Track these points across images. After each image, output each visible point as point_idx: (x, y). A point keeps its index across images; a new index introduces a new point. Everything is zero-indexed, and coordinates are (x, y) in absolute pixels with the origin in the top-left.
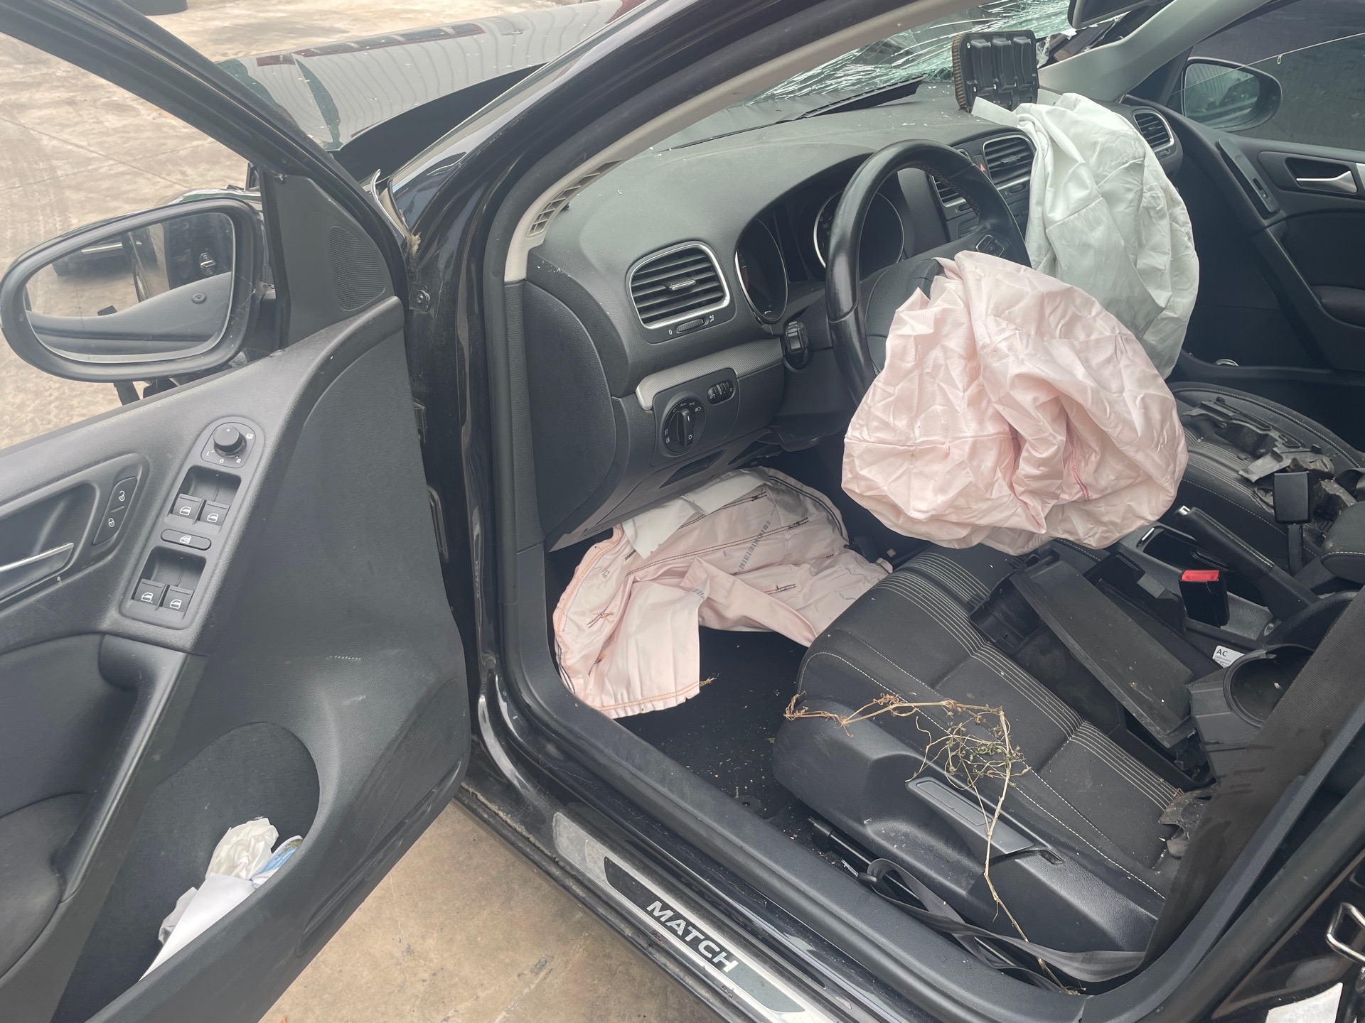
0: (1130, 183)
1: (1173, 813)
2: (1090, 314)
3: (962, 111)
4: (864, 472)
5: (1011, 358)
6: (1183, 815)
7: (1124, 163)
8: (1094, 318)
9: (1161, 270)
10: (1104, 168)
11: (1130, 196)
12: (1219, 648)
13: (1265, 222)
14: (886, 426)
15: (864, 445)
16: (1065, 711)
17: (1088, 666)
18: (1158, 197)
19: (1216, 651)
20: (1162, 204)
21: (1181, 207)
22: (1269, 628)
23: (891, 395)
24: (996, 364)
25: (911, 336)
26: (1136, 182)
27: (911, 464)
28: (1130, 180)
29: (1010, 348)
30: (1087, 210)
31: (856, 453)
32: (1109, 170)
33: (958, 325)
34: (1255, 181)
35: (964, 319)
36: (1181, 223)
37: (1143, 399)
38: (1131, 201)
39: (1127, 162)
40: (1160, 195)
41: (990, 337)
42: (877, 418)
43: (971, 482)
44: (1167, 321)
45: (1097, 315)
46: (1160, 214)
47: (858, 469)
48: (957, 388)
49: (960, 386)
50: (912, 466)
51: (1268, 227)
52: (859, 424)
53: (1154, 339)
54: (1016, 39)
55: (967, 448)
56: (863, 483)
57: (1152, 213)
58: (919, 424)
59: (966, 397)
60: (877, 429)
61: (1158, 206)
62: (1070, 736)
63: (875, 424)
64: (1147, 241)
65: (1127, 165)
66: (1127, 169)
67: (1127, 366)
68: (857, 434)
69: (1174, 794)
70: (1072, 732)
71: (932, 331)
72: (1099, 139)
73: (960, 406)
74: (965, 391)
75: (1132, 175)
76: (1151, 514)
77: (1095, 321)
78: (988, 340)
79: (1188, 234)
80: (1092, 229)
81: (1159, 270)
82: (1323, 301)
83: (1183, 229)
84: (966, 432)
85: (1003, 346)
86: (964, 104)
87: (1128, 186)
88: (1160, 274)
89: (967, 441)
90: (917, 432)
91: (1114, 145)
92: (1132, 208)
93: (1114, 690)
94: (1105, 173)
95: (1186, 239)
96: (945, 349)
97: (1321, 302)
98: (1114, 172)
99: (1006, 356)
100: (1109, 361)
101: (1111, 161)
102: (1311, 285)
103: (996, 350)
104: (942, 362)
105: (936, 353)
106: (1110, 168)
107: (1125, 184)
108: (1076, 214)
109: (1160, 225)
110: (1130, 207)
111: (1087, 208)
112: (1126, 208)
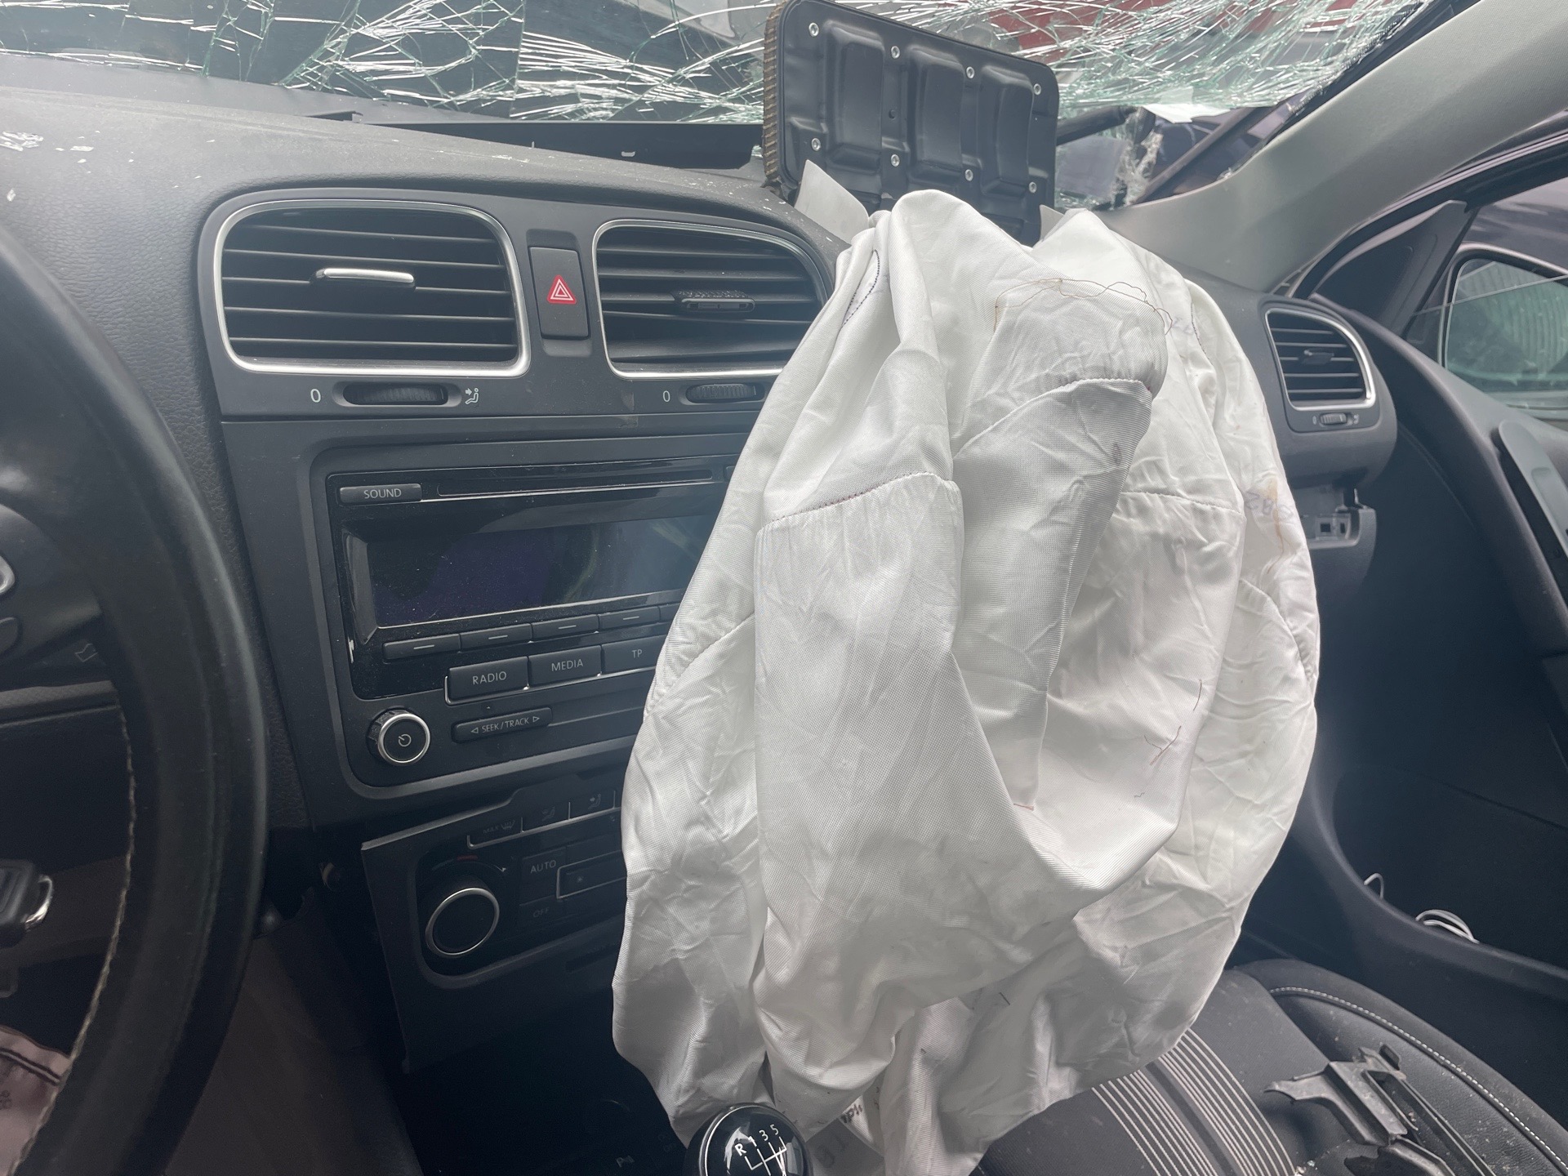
0: (1071, 448)
3: (767, 190)
7: (1067, 382)
9: (1161, 740)
10: (1005, 385)
11: (1059, 488)
18: (1217, 517)
20: (1228, 536)
21: (1295, 559)
28: (1072, 439)
30: (864, 500)
32: (1016, 395)
36: (1284, 601)
38: (1057, 507)
39: (1074, 378)
40: (1223, 511)
44: (1172, 894)
46: (1211, 567)
53: (1120, 944)
54: (990, 69)
57: (1184, 559)
61: (1211, 541)
64: (1151, 636)
65: (1072, 389)
66: (1067, 399)
72: (1012, 297)
75: (1082, 425)
79: (1300, 640)
80: (865, 567)
81: (1152, 738)
83: (1287, 625)
86: (776, 174)
87: (1061, 456)
88: (1157, 752)
91: (1045, 318)
92: (1058, 528)
94: (1004, 402)
95: (1291, 653)
98: (1031, 403)
101: (1028, 368)
106: (1020, 389)
107: (1048, 446)
108: (829, 508)
109: (1200, 600)
110: (1055, 523)
111: (868, 494)
112: (1036, 526)
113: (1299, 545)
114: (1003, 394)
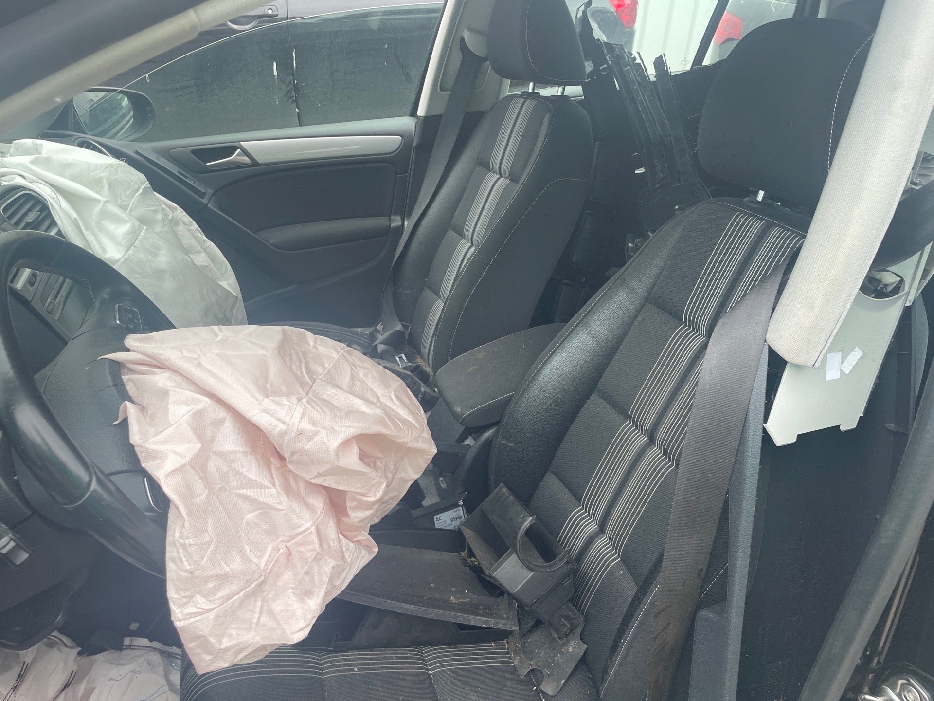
0: (153, 205)
1: (520, 661)
2: (309, 345)
4: (225, 644)
5: (323, 433)
6: (528, 658)
7: (137, 190)
8: (315, 347)
9: (209, 265)
10: (122, 199)
11: (159, 216)
12: (435, 517)
13: (205, 201)
14: (224, 579)
15: (211, 615)
16: (411, 654)
17: (431, 616)
19: (435, 521)
21: (179, 211)
22: (442, 481)
23: (209, 543)
24: (309, 446)
25: (184, 466)
26: (156, 203)
27: (263, 592)
28: (151, 203)
29: (314, 423)
30: (139, 240)
31: (206, 631)
32: (127, 200)
33: (219, 423)
34: (179, 173)
35: (222, 413)
36: (188, 224)
37: (395, 395)
38: (163, 220)
39: (139, 188)
41: (284, 423)
42: (209, 579)
43: (333, 567)
45: (315, 343)
47: (218, 646)
48: (265, 487)
49: (267, 483)
50: (265, 594)
51: (208, 203)
52: (185, 597)
55: (314, 539)
56: (229, 654)
58: (247, 548)
59: (281, 492)
60: (216, 589)
62: (428, 670)
63: (210, 585)
65: (141, 191)
66: (142, 194)
67: (366, 375)
68: (191, 609)
69: (505, 645)
70: (426, 665)
71: (199, 446)
72: (102, 175)
73: (280, 503)
74: (274, 485)
75: (150, 198)
76: (416, 473)
77: (316, 348)
78: (281, 426)
79: (197, 230)
80: (156, 255)
81: (206, 267)
82: (271, 242)
83: (193, 228)
84: (302, 525)
85: (306, 425)
88: (211, 268)
89: (311, 532)
90: (252, 557)
91: (118, 176)
92: (167, 226)
93: (459, 619)
94: (125, 203)
95: (199, 234)
96: (222, 455)
97: (269, 244)
98: (134, 200)
99: (316, 433)
100: (353, 378)
101: (125, 192)
102: (255, 232)
103: (300, 433)
104: (225, 469)
105: (213, 464)
106: (127, 197)
107: (148, 208)
108: (132, 248)
109: (180, 231)
110: (166, 224)
111: (139, 239)
112: (162, 228)
113: (177, 207)
114: (123, 201)
